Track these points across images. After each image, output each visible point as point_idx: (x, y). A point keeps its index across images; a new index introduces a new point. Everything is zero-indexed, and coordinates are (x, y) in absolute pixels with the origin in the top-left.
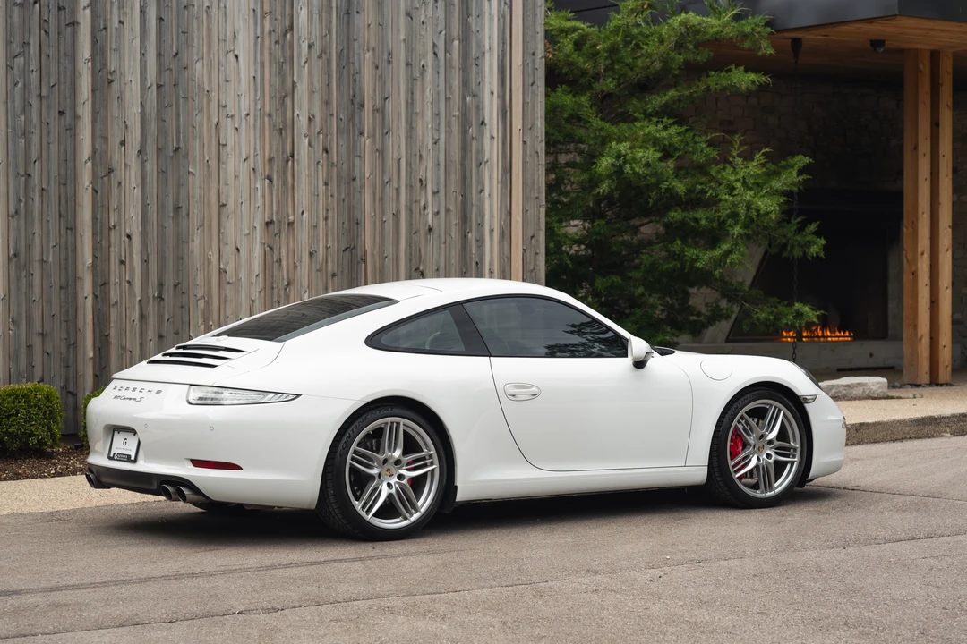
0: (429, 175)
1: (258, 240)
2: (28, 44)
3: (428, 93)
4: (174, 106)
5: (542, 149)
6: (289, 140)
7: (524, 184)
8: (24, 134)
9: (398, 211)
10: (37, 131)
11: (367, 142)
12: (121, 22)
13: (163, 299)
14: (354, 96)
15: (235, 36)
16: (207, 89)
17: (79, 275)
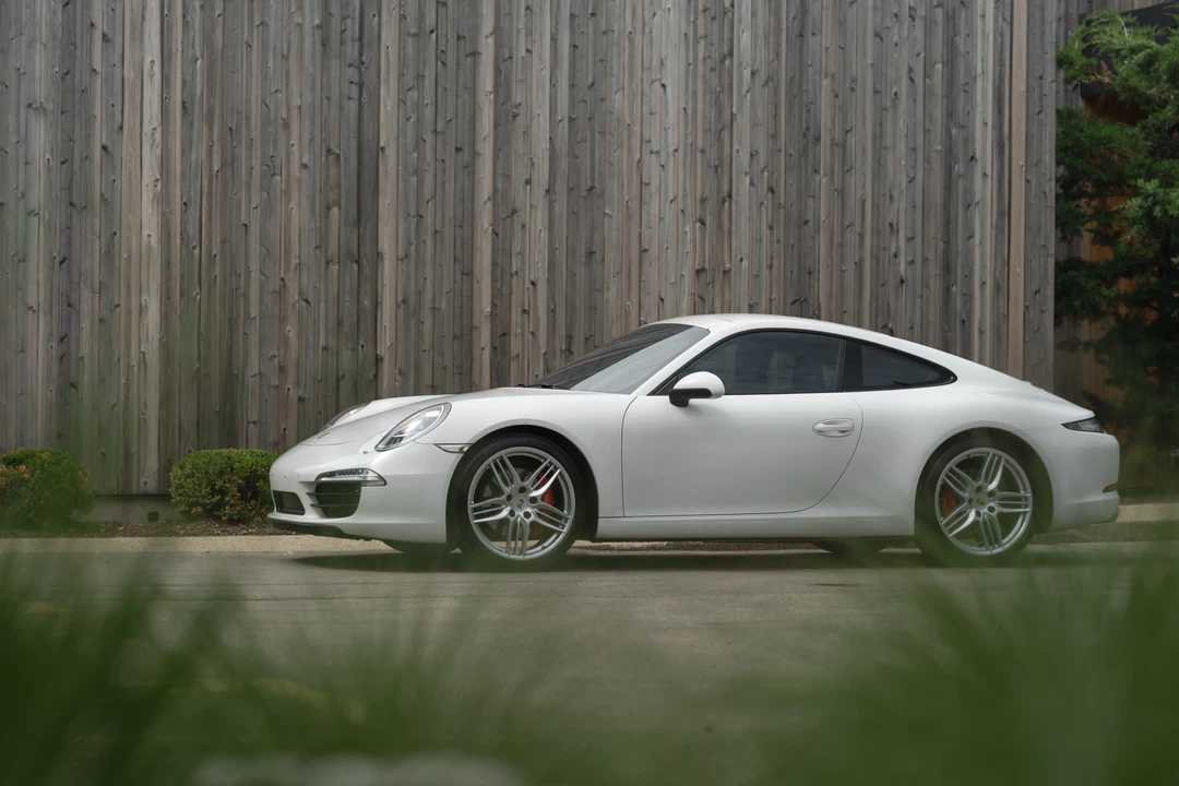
0: (902, 216)
1: (687, 289)
2: (423, 76)
3: (901, 124)
4: (588, 142)
5: (1050, 189)
6: (726, 179)
7: (1027, 229)
8: (416, 172)
9: (862, 260)
10: (431, 170)
11: (824, 181)
12: (528, 51)
13: (571, 353)
14: (808, 129)
15: (662, 63)
16: (628, 122)
17: (476, 323)
